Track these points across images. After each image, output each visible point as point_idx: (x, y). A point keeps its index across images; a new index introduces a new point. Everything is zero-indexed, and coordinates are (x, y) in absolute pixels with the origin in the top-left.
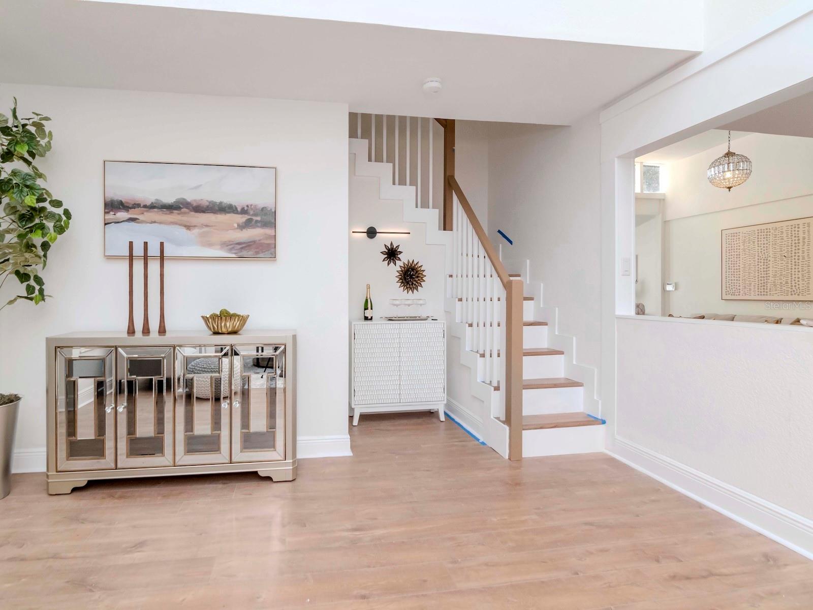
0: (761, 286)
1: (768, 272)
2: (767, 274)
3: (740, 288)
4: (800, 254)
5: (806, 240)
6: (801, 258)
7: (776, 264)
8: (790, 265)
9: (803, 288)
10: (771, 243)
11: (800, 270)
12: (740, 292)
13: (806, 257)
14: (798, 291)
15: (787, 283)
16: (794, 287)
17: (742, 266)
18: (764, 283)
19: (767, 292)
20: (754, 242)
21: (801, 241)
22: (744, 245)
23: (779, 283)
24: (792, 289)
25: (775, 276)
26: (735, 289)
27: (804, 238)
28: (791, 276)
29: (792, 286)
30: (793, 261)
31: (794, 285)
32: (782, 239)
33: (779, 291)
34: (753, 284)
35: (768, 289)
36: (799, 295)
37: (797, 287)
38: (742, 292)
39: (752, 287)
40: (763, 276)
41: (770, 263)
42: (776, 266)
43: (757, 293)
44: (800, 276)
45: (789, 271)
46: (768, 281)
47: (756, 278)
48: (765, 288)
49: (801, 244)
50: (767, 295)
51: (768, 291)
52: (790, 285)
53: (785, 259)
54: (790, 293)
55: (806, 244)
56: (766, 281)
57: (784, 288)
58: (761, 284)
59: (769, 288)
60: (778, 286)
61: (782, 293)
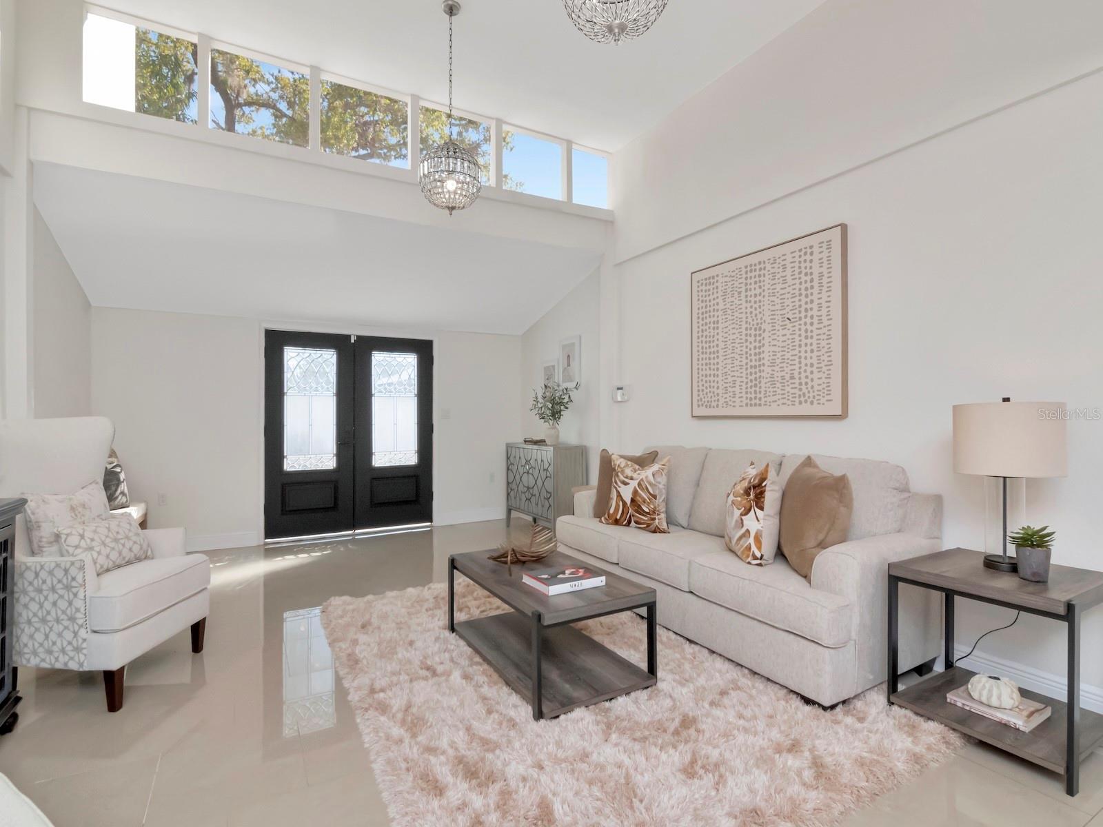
0: (751, 387)
1: (762, 356)
2: (760, 360)
3: (718, 391)
4: (815, 312)
5: (825, 280)
6: (815, 320)
7: (775, 337)
8: (797, 339)
9: (820, 388)
10: (766, 294)
11: (814, 347)
12: (718, 400)
13: (824, 318)
14: (811, 395)
15: (792, 378)
16: (804, 387)
17: (722, 345)
18: (756, 379)
19: (760, 399)
20: (740, 293)
21: (816, 284)
22: (724, 300)
23: (779, 379)
24: (800, 390)
25: (773, 364)
26: (712, 394)
27: (821, 275)
28: (800, 363)
29: (800, 384)
30: (803, 328)
31: (803, 380)
32: (785, 282)
33: (780, 397)
34: (738, 383)
35: (763, 392)
36: (812, 403)
37: (809, 386)
38: (722, 401)
39: (737, 390)
40: (753, 363)
41: (765, 335)
42: (775, 342)
43: (745, 402)
44: (815, 361)
45: (796, 352)
46: (762, 374)
47: (744, 370)
48: (758, 389)
49: (816, 290)
50: (760, 405)
51: (762, 395)
52: (797, 381)
53: (789, 326)
54: (797, 400)
55: (825, 289)
56: (758, 374)
57: (788, 389)
58: (751, 381)
59: (763, 390)
60: (778, 385)
61: (785, 401)
